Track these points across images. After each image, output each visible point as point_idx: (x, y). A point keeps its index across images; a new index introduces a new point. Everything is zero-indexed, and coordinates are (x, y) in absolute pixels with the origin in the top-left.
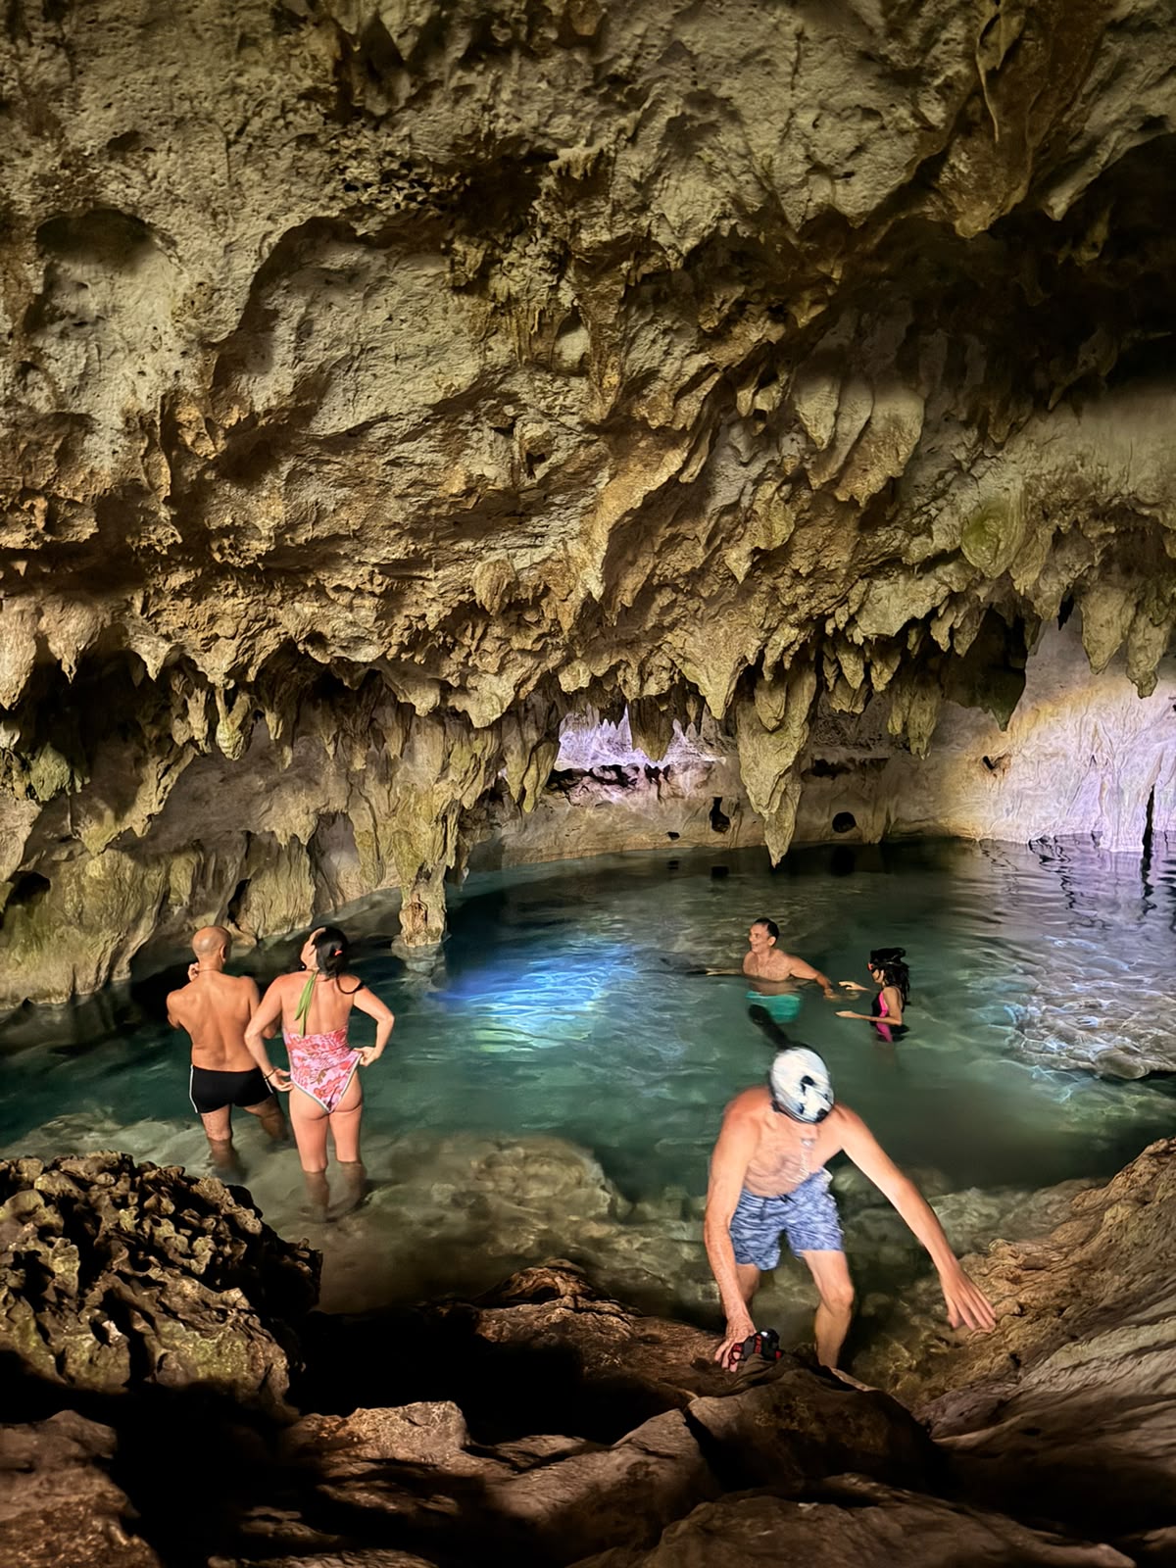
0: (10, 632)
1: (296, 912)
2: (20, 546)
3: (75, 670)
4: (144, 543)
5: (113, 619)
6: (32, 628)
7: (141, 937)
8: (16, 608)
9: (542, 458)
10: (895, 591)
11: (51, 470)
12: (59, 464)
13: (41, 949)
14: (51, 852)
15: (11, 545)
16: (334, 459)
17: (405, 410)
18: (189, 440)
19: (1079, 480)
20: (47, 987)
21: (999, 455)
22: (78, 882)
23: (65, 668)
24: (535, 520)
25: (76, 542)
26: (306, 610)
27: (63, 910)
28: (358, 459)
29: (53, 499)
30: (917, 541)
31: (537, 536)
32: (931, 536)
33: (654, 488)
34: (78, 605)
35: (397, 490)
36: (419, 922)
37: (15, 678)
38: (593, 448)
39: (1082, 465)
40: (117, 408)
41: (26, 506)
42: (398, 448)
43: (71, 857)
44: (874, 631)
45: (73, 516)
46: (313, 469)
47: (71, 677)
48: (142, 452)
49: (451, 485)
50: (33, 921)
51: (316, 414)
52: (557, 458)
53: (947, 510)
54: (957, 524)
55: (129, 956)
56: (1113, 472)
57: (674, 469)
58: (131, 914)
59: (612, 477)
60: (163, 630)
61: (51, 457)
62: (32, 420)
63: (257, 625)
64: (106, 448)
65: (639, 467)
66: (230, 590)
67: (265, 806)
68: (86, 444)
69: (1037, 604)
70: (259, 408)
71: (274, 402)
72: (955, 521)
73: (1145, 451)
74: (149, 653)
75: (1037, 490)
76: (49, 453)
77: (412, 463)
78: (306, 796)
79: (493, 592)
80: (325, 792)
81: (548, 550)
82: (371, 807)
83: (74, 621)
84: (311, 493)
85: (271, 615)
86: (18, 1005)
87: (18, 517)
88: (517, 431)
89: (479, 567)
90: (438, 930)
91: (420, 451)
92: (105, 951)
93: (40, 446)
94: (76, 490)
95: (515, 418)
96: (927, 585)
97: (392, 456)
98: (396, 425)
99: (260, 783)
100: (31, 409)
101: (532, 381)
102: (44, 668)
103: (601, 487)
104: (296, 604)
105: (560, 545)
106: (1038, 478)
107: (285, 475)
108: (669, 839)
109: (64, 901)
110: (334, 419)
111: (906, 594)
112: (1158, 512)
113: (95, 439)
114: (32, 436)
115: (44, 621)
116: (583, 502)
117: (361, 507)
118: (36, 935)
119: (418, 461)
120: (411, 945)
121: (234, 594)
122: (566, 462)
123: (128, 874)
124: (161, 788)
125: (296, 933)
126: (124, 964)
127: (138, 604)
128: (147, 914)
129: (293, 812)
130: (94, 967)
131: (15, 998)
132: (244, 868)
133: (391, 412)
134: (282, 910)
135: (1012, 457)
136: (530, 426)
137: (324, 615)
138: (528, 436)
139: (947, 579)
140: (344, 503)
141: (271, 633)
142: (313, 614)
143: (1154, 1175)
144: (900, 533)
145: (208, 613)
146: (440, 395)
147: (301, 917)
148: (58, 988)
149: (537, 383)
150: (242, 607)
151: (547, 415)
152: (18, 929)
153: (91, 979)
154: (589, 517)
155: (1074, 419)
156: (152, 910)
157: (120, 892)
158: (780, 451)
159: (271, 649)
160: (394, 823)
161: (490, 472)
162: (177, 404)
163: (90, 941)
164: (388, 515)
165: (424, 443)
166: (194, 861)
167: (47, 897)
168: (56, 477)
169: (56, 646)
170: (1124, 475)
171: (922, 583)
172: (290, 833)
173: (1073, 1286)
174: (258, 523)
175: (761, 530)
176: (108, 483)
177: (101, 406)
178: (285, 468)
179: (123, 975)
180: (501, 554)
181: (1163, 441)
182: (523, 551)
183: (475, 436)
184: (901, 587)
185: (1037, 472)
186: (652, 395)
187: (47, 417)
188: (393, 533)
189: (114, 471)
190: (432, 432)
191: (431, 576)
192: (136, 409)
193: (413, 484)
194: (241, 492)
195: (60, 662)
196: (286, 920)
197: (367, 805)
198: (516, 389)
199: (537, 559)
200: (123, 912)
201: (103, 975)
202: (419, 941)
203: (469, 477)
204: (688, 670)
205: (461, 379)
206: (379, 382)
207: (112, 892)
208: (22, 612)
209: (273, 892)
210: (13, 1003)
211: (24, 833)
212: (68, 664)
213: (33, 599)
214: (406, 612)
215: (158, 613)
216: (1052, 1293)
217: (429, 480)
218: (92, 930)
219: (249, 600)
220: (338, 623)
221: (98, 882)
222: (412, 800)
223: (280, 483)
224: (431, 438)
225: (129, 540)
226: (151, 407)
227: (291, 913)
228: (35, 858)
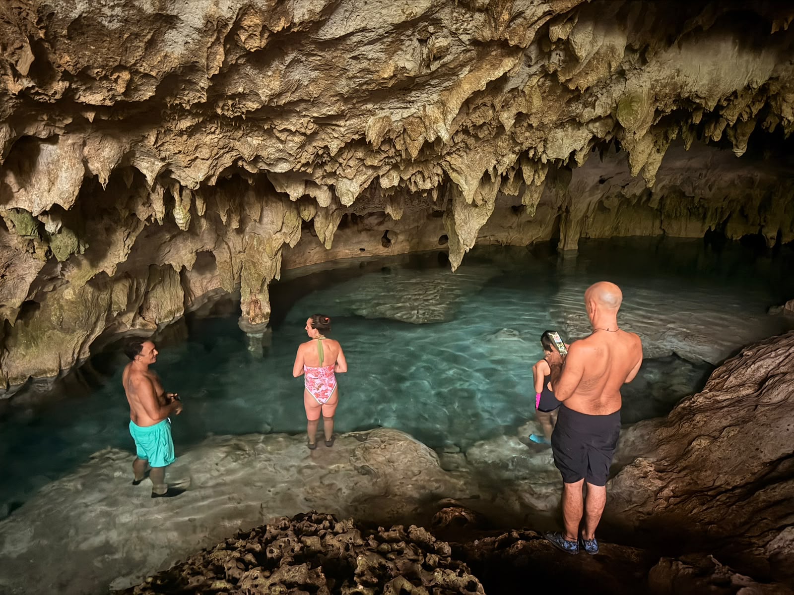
0: (65, 158)
1: (176, 307)
2: (99, 103)
3: (107, 181)
4: (177, 102)
5: (131, 147)
6: (80, 155)
7: (98, 331)
8: (70, 141)
9: (440, 58)
10: (566, 135)
11: (139, 53)
12: (146, 49)
13: (37, 346)
14: (43, 287)
15: (93, 103)
16: (319, 53)
17: (377, 27)
18: (243, 38)
19: (675, 84)
20: (43, 367)
21: (643, 68)
22: (58, 303)
23: (101, 181)
24: (413, 93)
25: (138, 101)
26: (254, 142)
27: (50, 321)
28: (335, 54)
29: (134, 72)
30: (587, 110)
31: (410, 102)
32: (594, 108)
33: (494, 79)
34: (109, 138)
35: (350, 74)
36: (257, 310)
37: (71, 189)
38: (469, 54)
39: (678, 76)
40: (200, 14)
41: (115, 76)
42: (362, 49)
43: (54, 289)
44: (555, 156)
45: (142, 84)
46: (304, 59)
47: (104, 186)
48: (209, 45)
49: (384, 73)
50: (29, 329)
51: (324, 24)
52: (448, 58)
53: (605, 94)
54: (610, 103)
55: (89, 343)
56: (690, 81)
57: (507, 69)
58: (93, 319)
59: (470, 71)
60: (163, 155)
61: (142, 44)
62: (138, 18)
63: (222, 151)
64: (181, 39)
65: (488, 67)
66: (213, 130)
67: (167, 250)
68: (166, 36)
69: (623, 143)
70: (296, 20)
71: (306, 17)
72: (609, 101)
73: (705, 70)
74: (147, 168)
75: (656, 87)
76: (140, 41)
77: (366, 58)
78: (191, 242)
79: (379, 135)
80: (201, 240)
81: (413, 110)
82: (229, 247)
83: (107, 150)
84: (297, 74)
85: (231, 145)
86: (26, 380)
87: (105, 84)
88: (430, 42)
89: (371, 120)
90: (268, 313)
91: (373, 52)
92: (78, 342)
93: (137, 35)
94: (153, 67)
95: (432, 34)
96: (583, 133)
97: (356, 53)
98: (367, 35)
99: (168, 236)
100: (140, 10)
101: (452, 12)
102: (89, 181)
103: (462, 76)
104: (249, 139)
105: (421, 108)
106: (656, 81)
107: (287, 63)
108: (360, 252)
109: (50, 316)
110: (333, 30)
111: (572, 137)
112: (703, 102)
113: (174, 32)
114: (135, 29)
115: (86, 149)
116: (446, 84)
117: (323, 83)
118: (32, 337)
119: (370, 57)
120: (253, 323)
121: (214, 133)
122: (453, 61)
123: (90, 296)
124: (126, 247)
125: (176, 319)
126: (87, 348)
127: (152, 139)
128: (101, 318)
129: (183, 252)
130: (71, 352)
131: (23, 376)
132: (148, 285)
133: (369, 27)
134: (168, 306)
135: (648, 70)
136: (440, 39)
137: (265, 146)
138: (438, 45)
139: (595, 130)
140: (313, 81)
141: (228, 156)
142: (259, 144)
143: (705, 421)
144: (581, 105)
145: (196, 144)
146: (403, 18)
147: (178, 310)
148: (51, 367)
149: (455, 14)
150: (216, 140)
151: (453, 34)
152: (20, 335)
153: (70, 360)
154: (446, 93)
155: (678, 51)
156: (104, 316)
157: (86, 307)
158: (549, 60)
159: (227, 166)
160: (242, 256)
161: (409, 66)
162: (246, 13)
163: (68, 337)
164: (337, 89)
165: (378, 46)
166: (128, 285)
167: (37, 313)
168: (142, 58)
169: (95, 166)
170: (695, 81)
171: (581, 132)
172: (181, 265)
173: (693, 479)
174: (260, 92)
175: (524, 102)
176: (175, 63)
177: (188, 10)
178: (288, 59)
179: (86, 355)
180: (386, 113)
181: (714, 65)
182: (397, 110)
183: (407, 43)
184: (570, 134)
185: (658, 78)
186: (514, 26)
187: (150, 16)
188: (335, 99)
189: (183, 56)
190: (385, 40)
191: (343, 124)
192: (217, 15)
193: (362, 70)
194: (255, 72)
195: (97, 176)
196: (171, 313)
197: (226, 247)
198: (442, 17)
199: (405, 116)
200: (88, 319)
201: (76, 356)
202: (258, 321)
203: (396, 68)
204: (453, 175)
205: (418, 10)
206: (366, 7)
207: (81, 308)
208: (74, 144)
209: (162, 297)
210: (22, 380)
211: (30, 279)
212: (104, 178)
213: (82, 135)
214: (314, 144)
215: (162, 145)
216: (685, 484)
217: (372, 69)
218: (69, 331)
219: (221, 136)
220: (271, 150)
221: (72, 302)
222: (255, 243)
223: (282, 67)
224: (383, 43)
225: (168, 100)
226: (229, 15)
227: (174, 308)
228: (35, 292)
